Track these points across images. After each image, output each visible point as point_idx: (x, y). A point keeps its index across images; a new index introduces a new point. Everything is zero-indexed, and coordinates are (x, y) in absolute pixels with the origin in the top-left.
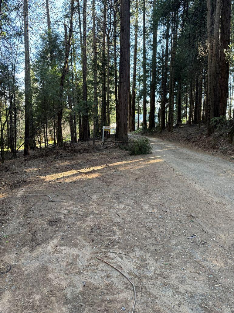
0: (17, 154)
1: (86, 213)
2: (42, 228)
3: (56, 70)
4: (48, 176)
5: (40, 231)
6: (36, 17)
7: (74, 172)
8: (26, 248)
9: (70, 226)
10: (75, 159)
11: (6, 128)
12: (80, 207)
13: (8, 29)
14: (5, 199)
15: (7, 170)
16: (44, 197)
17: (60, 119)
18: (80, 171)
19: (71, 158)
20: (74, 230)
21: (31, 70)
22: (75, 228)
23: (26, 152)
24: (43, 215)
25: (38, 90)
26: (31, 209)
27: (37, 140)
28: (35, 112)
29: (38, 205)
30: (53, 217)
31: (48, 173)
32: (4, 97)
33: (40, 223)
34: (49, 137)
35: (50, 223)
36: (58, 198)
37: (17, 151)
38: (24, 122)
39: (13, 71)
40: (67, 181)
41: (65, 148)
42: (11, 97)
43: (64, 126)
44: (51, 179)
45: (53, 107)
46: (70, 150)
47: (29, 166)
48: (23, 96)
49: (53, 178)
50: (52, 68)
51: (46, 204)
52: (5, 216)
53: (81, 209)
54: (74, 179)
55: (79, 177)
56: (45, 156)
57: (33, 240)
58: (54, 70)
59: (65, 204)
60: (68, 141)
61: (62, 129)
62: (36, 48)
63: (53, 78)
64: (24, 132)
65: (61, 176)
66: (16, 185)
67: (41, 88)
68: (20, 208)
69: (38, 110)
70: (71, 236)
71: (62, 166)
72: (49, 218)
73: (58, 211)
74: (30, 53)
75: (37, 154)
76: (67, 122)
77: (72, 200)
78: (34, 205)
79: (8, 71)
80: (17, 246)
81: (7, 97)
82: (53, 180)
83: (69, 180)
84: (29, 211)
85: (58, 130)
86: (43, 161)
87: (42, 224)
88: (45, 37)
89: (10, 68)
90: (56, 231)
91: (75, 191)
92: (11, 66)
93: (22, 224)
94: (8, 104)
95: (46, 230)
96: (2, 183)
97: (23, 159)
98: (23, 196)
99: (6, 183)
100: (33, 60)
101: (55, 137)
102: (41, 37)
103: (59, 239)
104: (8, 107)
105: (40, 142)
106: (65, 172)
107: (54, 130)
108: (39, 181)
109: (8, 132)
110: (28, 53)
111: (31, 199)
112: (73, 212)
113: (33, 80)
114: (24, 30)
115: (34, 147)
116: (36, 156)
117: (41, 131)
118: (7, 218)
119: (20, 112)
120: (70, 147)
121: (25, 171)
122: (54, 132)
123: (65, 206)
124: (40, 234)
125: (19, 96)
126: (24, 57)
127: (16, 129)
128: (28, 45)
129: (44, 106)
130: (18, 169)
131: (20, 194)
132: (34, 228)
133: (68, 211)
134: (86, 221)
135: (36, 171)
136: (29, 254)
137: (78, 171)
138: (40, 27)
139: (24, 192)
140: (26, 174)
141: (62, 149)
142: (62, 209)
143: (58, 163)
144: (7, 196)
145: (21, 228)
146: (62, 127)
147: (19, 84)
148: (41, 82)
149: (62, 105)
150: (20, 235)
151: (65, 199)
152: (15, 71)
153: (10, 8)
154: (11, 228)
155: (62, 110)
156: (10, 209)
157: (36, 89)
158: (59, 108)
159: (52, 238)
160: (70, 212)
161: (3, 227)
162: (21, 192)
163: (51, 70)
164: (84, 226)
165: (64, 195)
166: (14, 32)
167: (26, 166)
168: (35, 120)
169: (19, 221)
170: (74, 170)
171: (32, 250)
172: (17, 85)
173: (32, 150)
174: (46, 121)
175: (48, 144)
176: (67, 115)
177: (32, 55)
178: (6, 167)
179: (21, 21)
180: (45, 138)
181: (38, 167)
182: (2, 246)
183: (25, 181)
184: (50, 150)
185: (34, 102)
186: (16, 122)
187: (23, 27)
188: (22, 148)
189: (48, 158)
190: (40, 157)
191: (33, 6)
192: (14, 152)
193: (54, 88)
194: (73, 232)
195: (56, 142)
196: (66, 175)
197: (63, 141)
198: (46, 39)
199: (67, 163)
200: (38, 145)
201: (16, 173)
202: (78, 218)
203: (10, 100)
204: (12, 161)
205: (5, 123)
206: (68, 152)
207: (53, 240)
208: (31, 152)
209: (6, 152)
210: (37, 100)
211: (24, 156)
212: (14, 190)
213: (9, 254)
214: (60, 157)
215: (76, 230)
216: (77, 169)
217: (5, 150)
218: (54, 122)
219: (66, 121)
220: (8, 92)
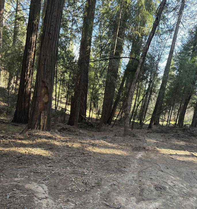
0: (143, 126)
1: (191, 193)
2: (149, 188)
3: (195, 60)
4: (163, 149)
5: (147, 190)
6: (189, 14)
7: (188, 153)
8: (134, 198)
9: (172, 197)
10: (190, 142)
11: (140, 105)
12: (185, 186)
13: (163, 27)
14: (127, 156)
15: (134, 136)
16: (157, 165)
17: (186, 103)
18: (193, 153)
19: (188, 140)
20: (175, 203)
21: (172, 60)
22: (177, 201)
23: (150, 126)
24: (152, 179)
25: (174, 77)
26: (144, 171)
27: (161, 118)
28: (166, 95)
29: (150, 170)
30: (160, 184)
31: (164, 147)
32: (146, 81)
33: (148, 184)
34: (172, 118)
35: (157, 188)
36: (167, 170)
37: (144, 124)
38: (156, 102)
39: (158, 61)
40: (178, 158)
41: (184, 130)
42: (151, 82)
43: (188, 111)
44: (165, 153)
45: (183, 93)
46: (188, 132)
47: (150, 138)
48: (160, 81)
49: (167, 153)
50: (191, 59)
51: (156, 171)
52: (125, 168)
53: (187, 187)
54: (186, 159)
55: (191, 159)
56: (165, 132)
57: (140, 195)
58: (194, 60)
59: (173, 177)
60: (188, 124)
61: (186, 112)
62: (182, 41)
63: (190, 67)
64: (153, 110)
65: (174, 153)
66: (137, 149)
67: (177, 76)
68: (137, 166)
69: (169, 94)
70: (171, 206)
71: (177, 144)
72: (156, 183)
73: (165, 181)
74: (175, 46)
75: (158, 129)
76: (193, 107)
77: (180, 176)
78: (147, 168)
79: (154, 60)
80: (128, 194)
81: (148, 81)
82: (166, 154)
83: (181, 159)
84: (142, 171)
85: (182, 112)
86: (162, 136)
87: (150, 186)
88: (193, 31)
89: (156, 59)
90: (159, 196)
91: (185, 170)
92: (157, 57)
93: (135, 179)
94: (147, 86)
95: (152, 192)
96: (128, 144)
97: (147, 131)
98: (140, 159)
99: (131, 145)
100: (176, 52)
101: (177, 118)
102: (189, 31)
103: (161, 204)
104: (146, 89)
105: (163, 121)
106: (179, 151)
107: (178, 112)
108: (155, 151)
109: (141, 109)
110: (174, 46)
111: (146, 163)
112: (178, 187)
113: (172, 68)
114: (175, 27)
115: (157, 123)
116: (157, 131)
117: (167, 112)
118: (126, 170)
119: (155, 94)
120: (189, 130)
121: (146, 141)
122: (178, 114)
123: (172, 179)
124: (146, 192)
125: (157, 81)
126: (170, 49)
127: (147, 106)
128: (176, 39)
129: (175, 91)
130: (141, 138)
131: (138, 157)
132: (143, 186)
133: (173, 184)
134: (189, 200)
135: (155, 142)
136: (135, 204)
137: (191, 153)
138: (190, 23)
139: (141, 155)
140: (146, 143)
141: (182, 130)
142: (169, 181)
143: (174, 141)
144: (130, 155)
145: (134, 182)
146: (186, 111)
147: (160, 71)
148: (178, 71)
149: (192, 91)
150: (132, 186)
151: (173, 174)
152: (159, 61)
153: (169, 10)
154: (127, 179)
155: (190, 96)
156: (129, 165)
157: (173, 76)
158: (189, 94)
159: (155, 200)
160: (175, 186)
161: (122, 175)
162: (140, 155)
163: (190, 60)
164: (185, 204)
165: (173, 169)
166: (167, 29)
167: (148, 137)
168: (164, 102)
169: (133, 176)
170: (187, 150)
171: (138, 202)
172: (158, 72)
173: (155, 126)
174: (174, 104)
175: (169, 123)
176: (194, 101)
177: (177, 47)
178: (133, 134)
179: (175, 19)
180: (168, 118)
181: (157, 140)
182: (119, 188)
183: (145, 148)
184: (170, 129)
185: (168, 87)
186: (149, 101)
187: (176, 24)
188: (148, 123)
189: (167, 135)
190: (160, 132)
191: (189, 5)
192: (141, 124)
193: (189, 75)
194: (174, 204)
195: (177, 123)
196: (179, 154)
197: (183, 124)
198: (193, 33)
199: (182, 143)
200: (161, 123)
201: (140, 140)
202: (181, 194)
203: (149, 84)
204: (138, 130)
205: (141, 101)
206: (186, 134)
207: (155, 202)
208: (154, 127)
209: (136, 123)
210: (171, 85)
211: (148, 128)
212: (135, 152)
213: (122, 196)
214: (178, 137)
215: (177, 203)
216: (191, 152)
217: (136, 121)
218: (181, 105)
219: (191, 106)
220: (149, 77)
